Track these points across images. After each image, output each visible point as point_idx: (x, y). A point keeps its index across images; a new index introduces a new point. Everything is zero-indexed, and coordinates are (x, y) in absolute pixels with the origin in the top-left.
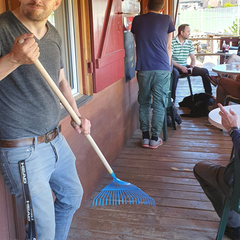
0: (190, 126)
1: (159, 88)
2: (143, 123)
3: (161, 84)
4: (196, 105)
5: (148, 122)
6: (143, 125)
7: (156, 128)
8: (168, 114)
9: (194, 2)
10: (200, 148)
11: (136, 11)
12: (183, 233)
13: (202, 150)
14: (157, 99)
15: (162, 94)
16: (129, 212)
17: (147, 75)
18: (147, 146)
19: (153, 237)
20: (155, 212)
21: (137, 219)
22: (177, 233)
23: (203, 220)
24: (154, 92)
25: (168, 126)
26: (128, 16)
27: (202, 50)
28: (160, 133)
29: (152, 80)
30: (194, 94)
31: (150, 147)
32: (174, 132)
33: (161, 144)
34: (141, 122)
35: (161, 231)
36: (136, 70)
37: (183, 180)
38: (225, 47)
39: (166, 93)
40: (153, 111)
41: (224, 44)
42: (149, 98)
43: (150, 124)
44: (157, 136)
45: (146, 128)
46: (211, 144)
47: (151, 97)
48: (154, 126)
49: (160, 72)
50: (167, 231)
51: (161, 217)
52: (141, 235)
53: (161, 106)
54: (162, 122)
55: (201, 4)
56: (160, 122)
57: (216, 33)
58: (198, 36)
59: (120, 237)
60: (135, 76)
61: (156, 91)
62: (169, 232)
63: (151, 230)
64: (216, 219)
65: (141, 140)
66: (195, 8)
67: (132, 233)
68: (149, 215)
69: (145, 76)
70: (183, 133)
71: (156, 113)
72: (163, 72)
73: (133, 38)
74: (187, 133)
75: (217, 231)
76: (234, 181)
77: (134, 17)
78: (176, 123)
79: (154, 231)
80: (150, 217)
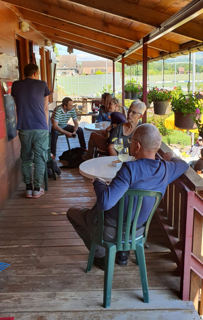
0: (68, 176)
1: (39, 145)
2: (26, 177)
3: (41, 142)
4: (73, 157)
5: (31, 176)
6: (26, 179)
7: (37, 180)
8: (48, 167)
9: (72, 69)
10: (75, 194)
11: (15, 77)
12: (60, 268)
13: (77, 195)
14: (37, 154)
15: (42, 151)
16: (13, 256)
17: (27, 134)
18: (30, 196)
19: (34, 275)
20: (36, 253)
21: (20, 261)
22: (55, 269)
23: (77, 255)
24: (35, 149)
25: (49, 177)
26: (7, 81)
27: (79, 110)
28: (41, 184)
29: (32, 138)
30: (71, 148)
31: (33, 197)
32: (55, 182)
33: (42, 194)
34: (24, 176)
35: (42, 269)
36: (17, 129)
37: (61, 222)
38: (95, 109)
39: (45, 149)
40: (34, 166)
41: (94, 106)
42: (31, 155)
43: (33, 177)
44: (39, 187)
45: (29, 181)
46: (84, 190)
47: (33, 154)
48: (36, 178)
49: (39, 131)
50: (46, 268)
51: (42, 256)
52: (24, 274)
53: (41, 161)
54: (43, 175)
55: (77, 71)
56: (41, 174)
57: (89, 96)
58: (75, 99)
59: (4, 279)
60: (17, 135)
61: (36, 148)
62: (48, 269)
63: (32, 269)
64: (87, 252)
65: (25, 192)
66: (72, 74)
67: (15, 274)
68: (31, 256)
69: (25, 134)
70: (62, 182)
71: (38, 167)
72: (41, 131)
73: (13, 101)
74: (66, 182)
75: (87, 262)
76: (97, 221)
77: (13, 82)
78: (56, 174)
79: (35, 270)
80: (32, 258)
